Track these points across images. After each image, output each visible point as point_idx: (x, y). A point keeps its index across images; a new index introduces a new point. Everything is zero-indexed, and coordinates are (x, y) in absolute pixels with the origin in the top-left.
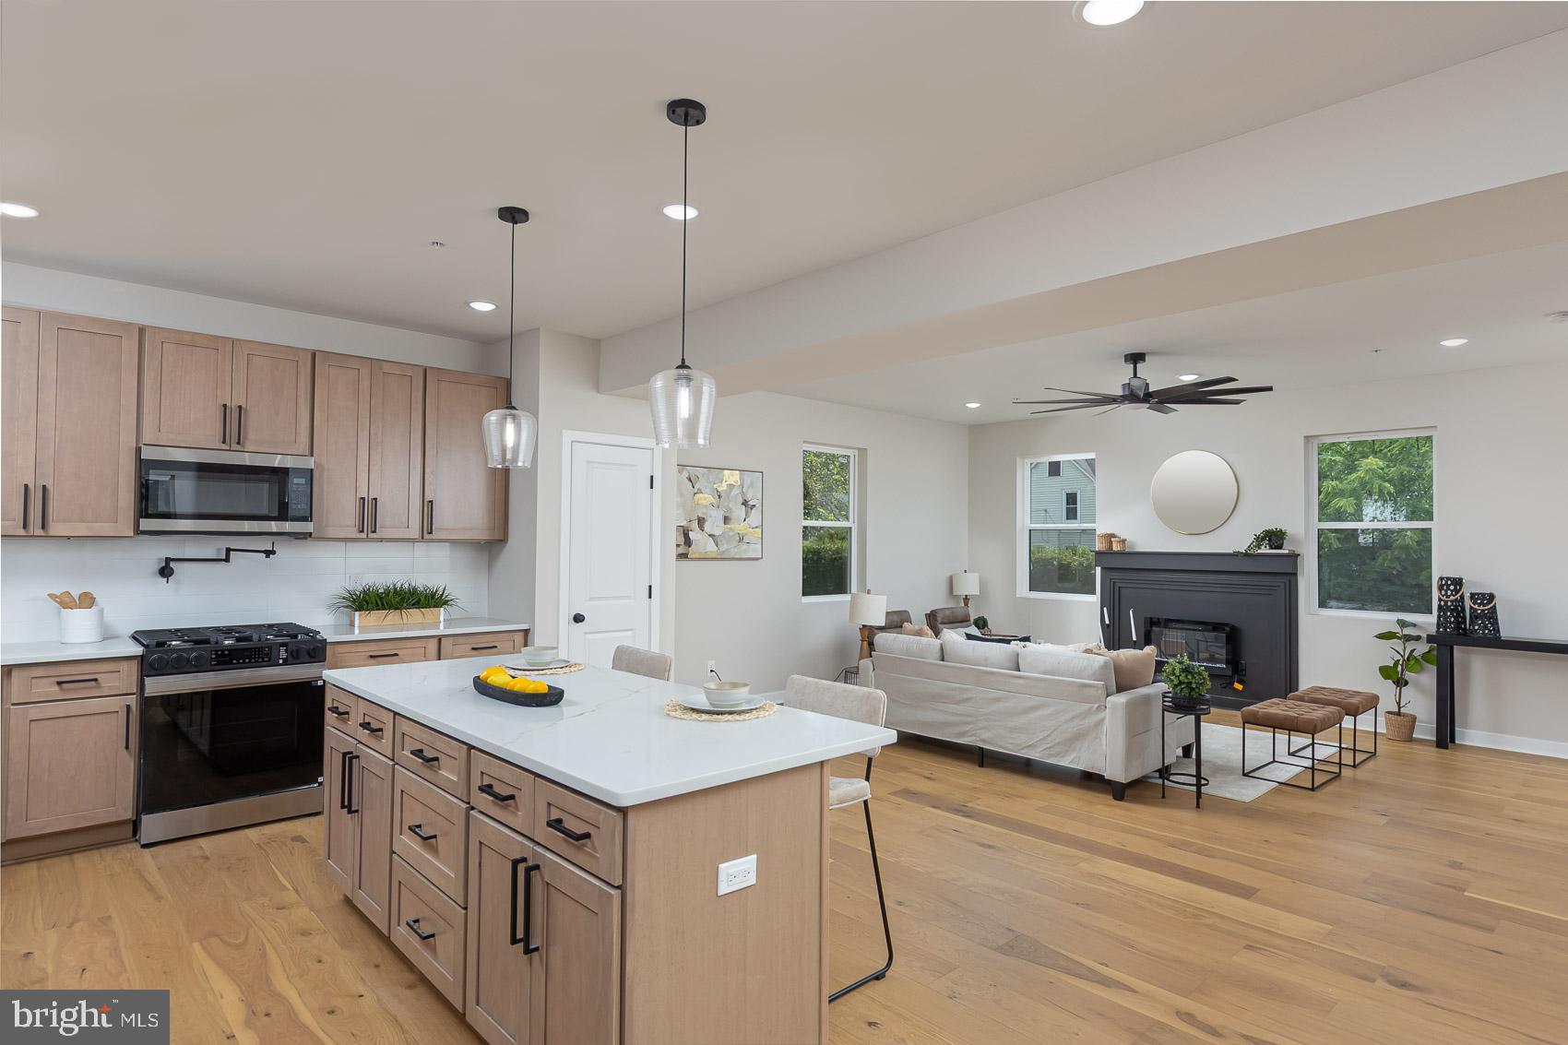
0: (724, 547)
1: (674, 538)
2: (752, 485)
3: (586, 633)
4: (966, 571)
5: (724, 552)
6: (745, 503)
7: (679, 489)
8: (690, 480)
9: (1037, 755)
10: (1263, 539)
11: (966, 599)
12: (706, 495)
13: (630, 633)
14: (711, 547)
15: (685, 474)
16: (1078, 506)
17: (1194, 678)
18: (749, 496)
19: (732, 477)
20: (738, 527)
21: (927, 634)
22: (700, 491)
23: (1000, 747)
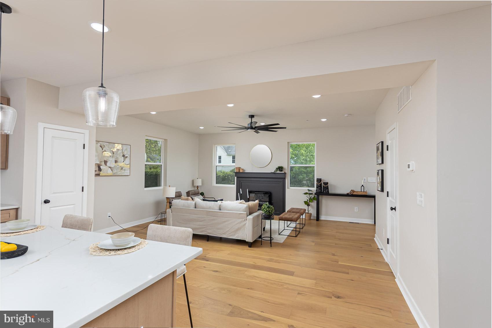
0: (115, 171)
1: (94, 168)
2: (126, 149)
3: (51, 207)
4: (197, 178)
5: (115, 173)
6: (124, 156)
7: (96, 150)
8: (101, 147)
9: (226, 236)
10: (278, 169)
11: (198, 187)
12: (108, 153)
13: (73, 206)
14: (110, 172)
15: (99, 145)
16: (222, 160)
17: (270, 209)
18: (125, 153)
19: (118, 147)
20: (121, 164)
21: (190, 200)
22: (105, 151)
23: (214, 234)
